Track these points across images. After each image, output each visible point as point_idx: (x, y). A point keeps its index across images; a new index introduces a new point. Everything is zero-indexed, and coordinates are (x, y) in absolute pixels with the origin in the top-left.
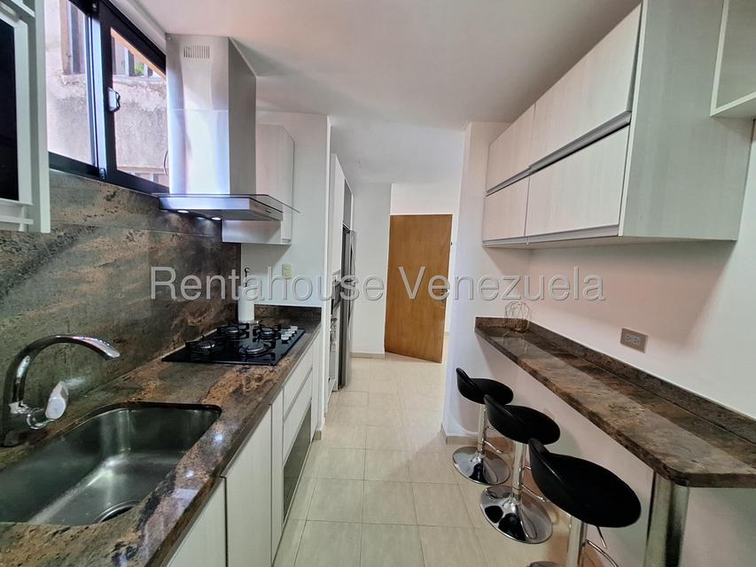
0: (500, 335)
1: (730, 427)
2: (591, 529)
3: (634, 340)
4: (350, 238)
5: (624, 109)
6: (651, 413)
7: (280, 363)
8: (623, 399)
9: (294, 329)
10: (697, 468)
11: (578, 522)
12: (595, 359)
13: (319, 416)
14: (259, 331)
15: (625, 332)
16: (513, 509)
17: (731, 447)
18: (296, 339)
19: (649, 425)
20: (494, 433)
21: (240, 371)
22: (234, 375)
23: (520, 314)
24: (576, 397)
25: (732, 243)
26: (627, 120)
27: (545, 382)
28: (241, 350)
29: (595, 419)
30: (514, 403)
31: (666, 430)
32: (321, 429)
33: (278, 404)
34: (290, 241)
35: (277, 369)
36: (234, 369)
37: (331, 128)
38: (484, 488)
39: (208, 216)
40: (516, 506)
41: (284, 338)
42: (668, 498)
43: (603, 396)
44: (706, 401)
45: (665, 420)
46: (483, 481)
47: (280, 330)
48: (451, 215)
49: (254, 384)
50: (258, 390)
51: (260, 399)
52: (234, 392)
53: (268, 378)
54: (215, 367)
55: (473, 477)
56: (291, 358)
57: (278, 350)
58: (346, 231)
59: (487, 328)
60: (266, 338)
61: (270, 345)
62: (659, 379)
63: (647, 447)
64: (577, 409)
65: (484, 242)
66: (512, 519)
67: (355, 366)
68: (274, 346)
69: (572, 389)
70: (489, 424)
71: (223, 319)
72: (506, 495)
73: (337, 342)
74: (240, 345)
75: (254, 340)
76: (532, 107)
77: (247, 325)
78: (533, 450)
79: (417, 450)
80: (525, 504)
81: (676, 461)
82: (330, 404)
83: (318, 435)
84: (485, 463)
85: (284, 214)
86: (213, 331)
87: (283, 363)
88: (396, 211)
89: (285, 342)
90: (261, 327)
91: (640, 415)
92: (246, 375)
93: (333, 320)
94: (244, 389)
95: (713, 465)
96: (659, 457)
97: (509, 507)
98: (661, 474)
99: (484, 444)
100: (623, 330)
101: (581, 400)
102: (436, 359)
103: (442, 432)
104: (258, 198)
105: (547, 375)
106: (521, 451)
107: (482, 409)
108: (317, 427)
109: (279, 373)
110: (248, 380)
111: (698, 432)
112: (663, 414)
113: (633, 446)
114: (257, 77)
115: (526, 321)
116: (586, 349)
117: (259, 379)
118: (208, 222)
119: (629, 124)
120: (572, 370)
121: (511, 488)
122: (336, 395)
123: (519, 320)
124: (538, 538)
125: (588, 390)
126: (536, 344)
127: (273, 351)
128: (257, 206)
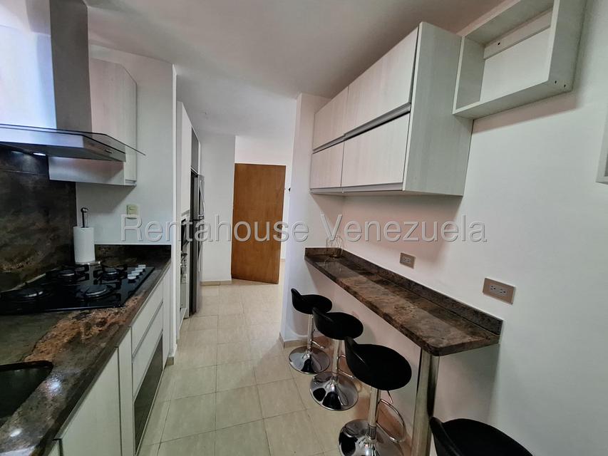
0: (322, 261)
1: (458, 312)
2: (384, 393)
3: (407, 260)
4: (198, 182)
5: (407, 101)
6: (418, 309)
7: (126, 304)
8: (402, 302)
9: (141, 268)
10: (444, 343)
11: (375, 390)
12: (384, 275)
13: (171, 344)
14: (101, 272)
15: (402, 255)
16: (333, 388)
17: (459, 325)
18: (143, 277)
19: (417, 317)
20: (318, 334)
21: (78, 318)
22: (68, 323)
23: (337, 245)
24: (375, 304)
25: (460, 197)
26: (408, 109)
27: (355, 294)
28: (78, 295)
29: (388, 318)
30: (333, 310)
31: (426, 320)
32: (173, 355)
33: (125, 346)
34: (135, 181)
35: (123, 310)
36: (70, 316)
37: (177, 76)
38: (313, 376)
39: (28, 151)
40: (335, 386)
41: (131, 277)
42: (428, 365)
43: (391, 301)
44: (447, 298)
45: (426, 313)
46: (312, 371)
47: (126, 269)
48: (285, 166)
49: (96, 330)
50: (101, 335)
51: (103, 345)
52: (70, 342)
53: (113, 320)
54: (43, 316)
55: (304, 370)
56: (139, 297)
57: (123, 291)
58: (194, 175)
59: (314, 257)
60: (110, 278)
61: (114, 286)
62: (422, 286)
63: (418, 334)
64: (376, 312)
65: (311, 189)
66: (332, 395)
67: (205, 294)
68: (119, 286)
69: (372, 298)
70: (315, 328)
71: (55, 262)
72: (328, 379)
73: (187, 275)
74: (78, 288)
75: (95, 282)
76: (347, 89)
77: (86, 267)
78: (347, 345)
79: (261, 357)
80: (341, 382)
81: (433, 340)
82: (181, 332)
83: (170, 361)
84: (313, 358)
85: (127, 155)
86: (41, 276)
87: (130, 303)
88: (240, 160)
89: (133, 281)
90: (103, 267)
91: (413, 312)
92: (85, 320)
93: (184, 255)
94: (83, 337)
95: (452, 339)
96: (424, 339)
97: (330, 387)
98: (425, 350)
99: (312, 343)
100: (402, 254)
101: (378, 306)
102: (274, 281)
103: (281, 339)
104: (94, 137)
105: (356, 289)
106: (338, 346)
107: (310, 318)
108: (170, 353)
109: (126, 315)
110: (88, 326)
111: (442, 318)
112: (424, 309)
113: (411, 335)
114: (89, 7)
115: (340, 249)
116: (379, 268)
117: (103, 323)
118: (28, 158)
119: (409, 112)
120: (371, 284)
121: (331, 372)
122: (188, 321)
123: (336, 249)
124: (349, 404)
125: (383, 297)
126: (348, 266)
127: (118, 292)
128: (93, 145)
